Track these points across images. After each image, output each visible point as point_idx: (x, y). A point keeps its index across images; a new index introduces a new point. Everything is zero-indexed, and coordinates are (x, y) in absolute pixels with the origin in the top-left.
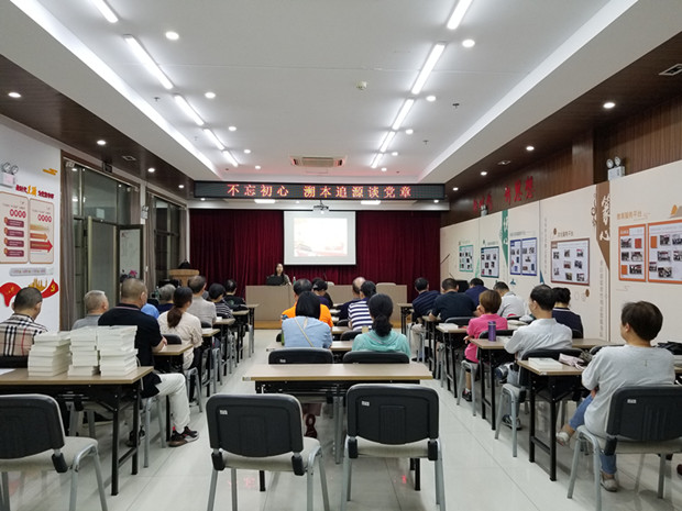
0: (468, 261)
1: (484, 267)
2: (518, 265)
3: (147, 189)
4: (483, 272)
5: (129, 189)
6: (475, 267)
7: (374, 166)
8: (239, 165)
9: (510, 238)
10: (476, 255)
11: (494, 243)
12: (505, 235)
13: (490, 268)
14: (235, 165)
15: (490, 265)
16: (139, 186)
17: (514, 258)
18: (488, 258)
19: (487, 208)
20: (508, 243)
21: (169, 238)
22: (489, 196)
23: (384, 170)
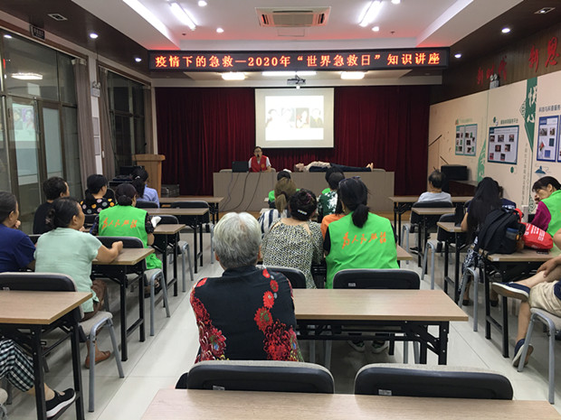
0: (469, 143)
1: (492, 150)
2: (552, 150)
3: (98, 63)
4: (492, 156)
5: (73, 62)
6: (478, 151)
7: (364, 25)
8: (197, 27)
9: (538, 114)
10: (482, 137)
11: (510, 121)
12: (530, 109)
13: (503, 151)
14: (192, 27)
15: (503, 148)
16: (86, 58)
17: (545, 140)
18: (501, 139)
19: (499, 78)
20: (537, 122)
21: (132, 119)
22: (503, 63)
23: (376, 29)
